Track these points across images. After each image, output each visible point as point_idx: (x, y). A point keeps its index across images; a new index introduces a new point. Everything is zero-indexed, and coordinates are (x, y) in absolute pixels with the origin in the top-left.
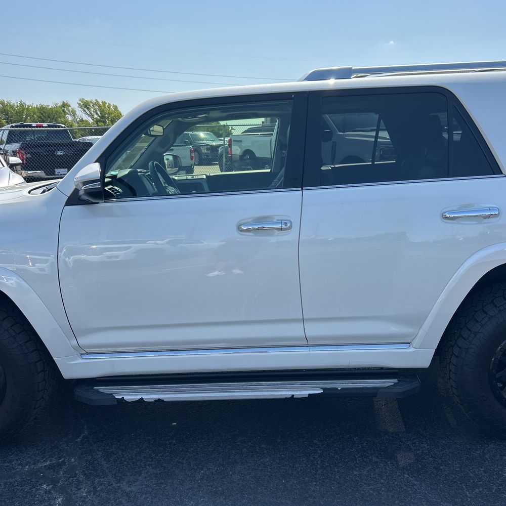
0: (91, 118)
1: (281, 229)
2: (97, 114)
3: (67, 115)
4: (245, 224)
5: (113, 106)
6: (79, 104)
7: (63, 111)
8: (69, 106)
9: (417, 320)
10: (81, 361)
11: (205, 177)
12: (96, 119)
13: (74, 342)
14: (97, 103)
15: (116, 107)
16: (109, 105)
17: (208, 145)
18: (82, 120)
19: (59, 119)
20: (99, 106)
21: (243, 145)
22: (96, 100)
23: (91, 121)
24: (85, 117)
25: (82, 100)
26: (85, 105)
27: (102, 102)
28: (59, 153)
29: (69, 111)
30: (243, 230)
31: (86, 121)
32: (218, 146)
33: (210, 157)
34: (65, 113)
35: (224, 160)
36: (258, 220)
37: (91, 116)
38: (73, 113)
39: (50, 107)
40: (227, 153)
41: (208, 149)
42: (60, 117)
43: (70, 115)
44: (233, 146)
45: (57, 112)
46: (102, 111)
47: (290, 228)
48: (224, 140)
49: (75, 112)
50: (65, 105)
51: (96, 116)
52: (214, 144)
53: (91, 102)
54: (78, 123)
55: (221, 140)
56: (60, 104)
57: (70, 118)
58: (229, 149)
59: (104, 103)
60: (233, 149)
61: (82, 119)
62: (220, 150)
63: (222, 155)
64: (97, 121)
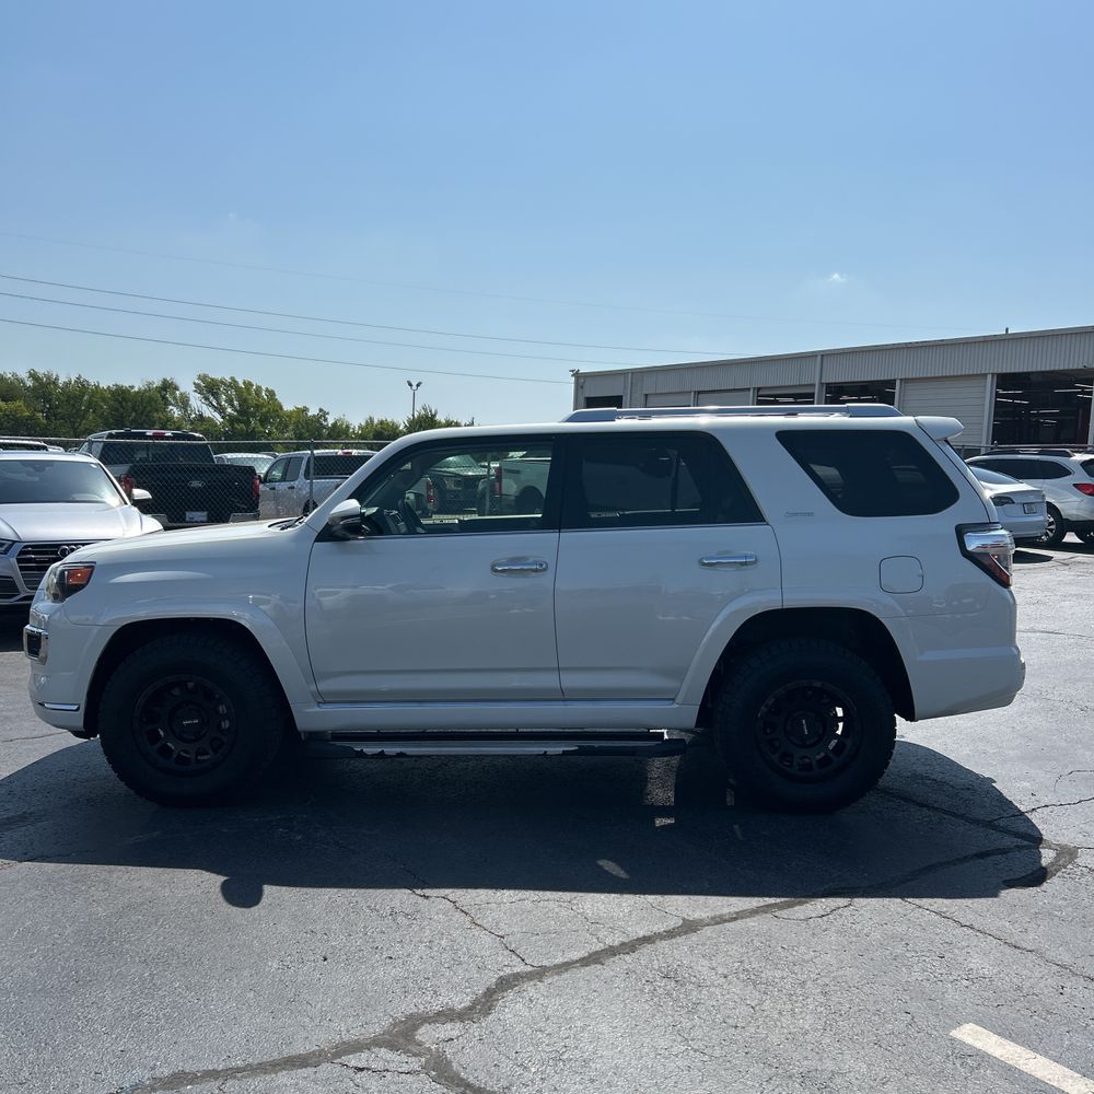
0: (220, 413)
1: (536, 571)
2: (232, 405)
3: (171, 407)
4: (500, 565)
5: (267, 390)
6: (197, 385)
7: (164, 398)
8: (176, 388)
9: (679, 673)
10: (317, 709)
11: (457, 521)
12: (229, 415)
13: (313, 687)
14: (233, 384)
15: (271, 394)
16: (259, 388)
17: (459, 475)
18: (201, 417)
19: (155, 415)
20: (237, 389)
21: (523, 477)
22: (232, 378)
23: (218, 418)
24: (208, 412)
25: (203, 378)
26: (210, 388)
27: (244, 383)
28: (196, 484)
29: (175, 398)
30: (496, 571)
31: (210, 420)
32: (477, 478)
33: (462, 498)
34: (167, 403)
35: (488, 504)
36: (514, 561)
37: (221, 410)
38: (184, 403)
39: (136, 389)
40: (493, 491)
41: (457, 483)
42: (157, 410)
43: (176, 405)
44: (504, 480)
45: (151, 399)
46: (243, 401)
47: (545, 570)
48: (489, 467)
49: (188, 401)
50: (167, 386)
51: (229, 410)
52: (470, 474)
53: (222, 382)
54: (192, 423)
55: (484, 467)
56: (157, 383)
57: (176, 413)
58: (497, 484)
59: (248, 385)
60: (503, 484)
61: (201, 415)
62: (481, 486)
63: (483, 495)
64: (232, 420)
